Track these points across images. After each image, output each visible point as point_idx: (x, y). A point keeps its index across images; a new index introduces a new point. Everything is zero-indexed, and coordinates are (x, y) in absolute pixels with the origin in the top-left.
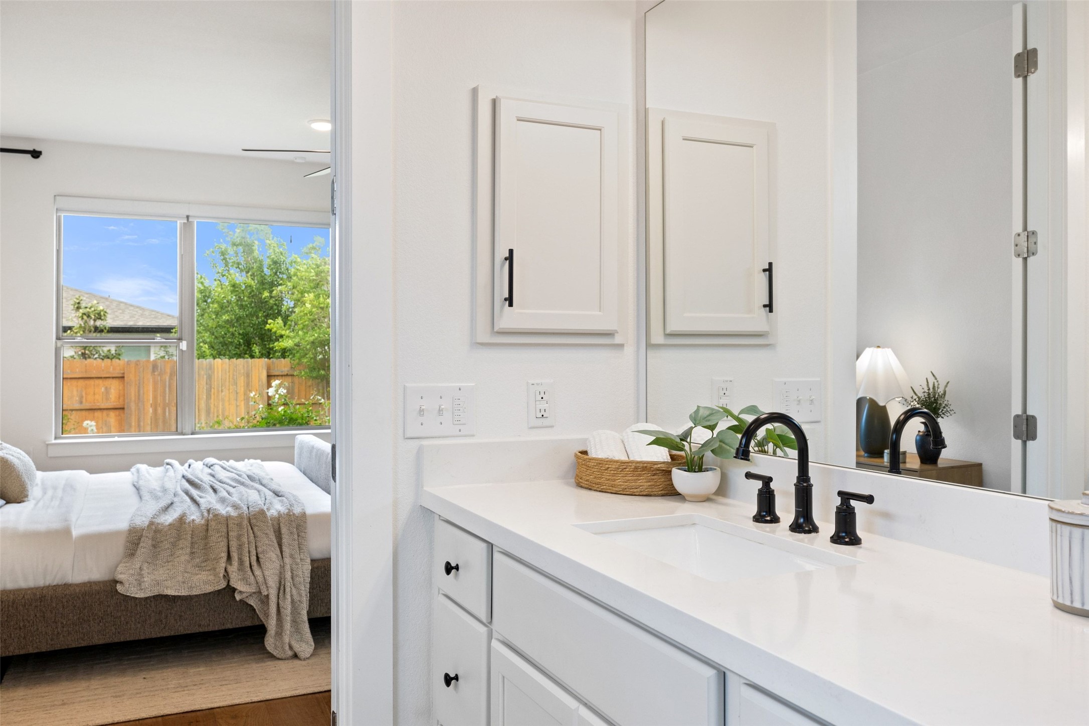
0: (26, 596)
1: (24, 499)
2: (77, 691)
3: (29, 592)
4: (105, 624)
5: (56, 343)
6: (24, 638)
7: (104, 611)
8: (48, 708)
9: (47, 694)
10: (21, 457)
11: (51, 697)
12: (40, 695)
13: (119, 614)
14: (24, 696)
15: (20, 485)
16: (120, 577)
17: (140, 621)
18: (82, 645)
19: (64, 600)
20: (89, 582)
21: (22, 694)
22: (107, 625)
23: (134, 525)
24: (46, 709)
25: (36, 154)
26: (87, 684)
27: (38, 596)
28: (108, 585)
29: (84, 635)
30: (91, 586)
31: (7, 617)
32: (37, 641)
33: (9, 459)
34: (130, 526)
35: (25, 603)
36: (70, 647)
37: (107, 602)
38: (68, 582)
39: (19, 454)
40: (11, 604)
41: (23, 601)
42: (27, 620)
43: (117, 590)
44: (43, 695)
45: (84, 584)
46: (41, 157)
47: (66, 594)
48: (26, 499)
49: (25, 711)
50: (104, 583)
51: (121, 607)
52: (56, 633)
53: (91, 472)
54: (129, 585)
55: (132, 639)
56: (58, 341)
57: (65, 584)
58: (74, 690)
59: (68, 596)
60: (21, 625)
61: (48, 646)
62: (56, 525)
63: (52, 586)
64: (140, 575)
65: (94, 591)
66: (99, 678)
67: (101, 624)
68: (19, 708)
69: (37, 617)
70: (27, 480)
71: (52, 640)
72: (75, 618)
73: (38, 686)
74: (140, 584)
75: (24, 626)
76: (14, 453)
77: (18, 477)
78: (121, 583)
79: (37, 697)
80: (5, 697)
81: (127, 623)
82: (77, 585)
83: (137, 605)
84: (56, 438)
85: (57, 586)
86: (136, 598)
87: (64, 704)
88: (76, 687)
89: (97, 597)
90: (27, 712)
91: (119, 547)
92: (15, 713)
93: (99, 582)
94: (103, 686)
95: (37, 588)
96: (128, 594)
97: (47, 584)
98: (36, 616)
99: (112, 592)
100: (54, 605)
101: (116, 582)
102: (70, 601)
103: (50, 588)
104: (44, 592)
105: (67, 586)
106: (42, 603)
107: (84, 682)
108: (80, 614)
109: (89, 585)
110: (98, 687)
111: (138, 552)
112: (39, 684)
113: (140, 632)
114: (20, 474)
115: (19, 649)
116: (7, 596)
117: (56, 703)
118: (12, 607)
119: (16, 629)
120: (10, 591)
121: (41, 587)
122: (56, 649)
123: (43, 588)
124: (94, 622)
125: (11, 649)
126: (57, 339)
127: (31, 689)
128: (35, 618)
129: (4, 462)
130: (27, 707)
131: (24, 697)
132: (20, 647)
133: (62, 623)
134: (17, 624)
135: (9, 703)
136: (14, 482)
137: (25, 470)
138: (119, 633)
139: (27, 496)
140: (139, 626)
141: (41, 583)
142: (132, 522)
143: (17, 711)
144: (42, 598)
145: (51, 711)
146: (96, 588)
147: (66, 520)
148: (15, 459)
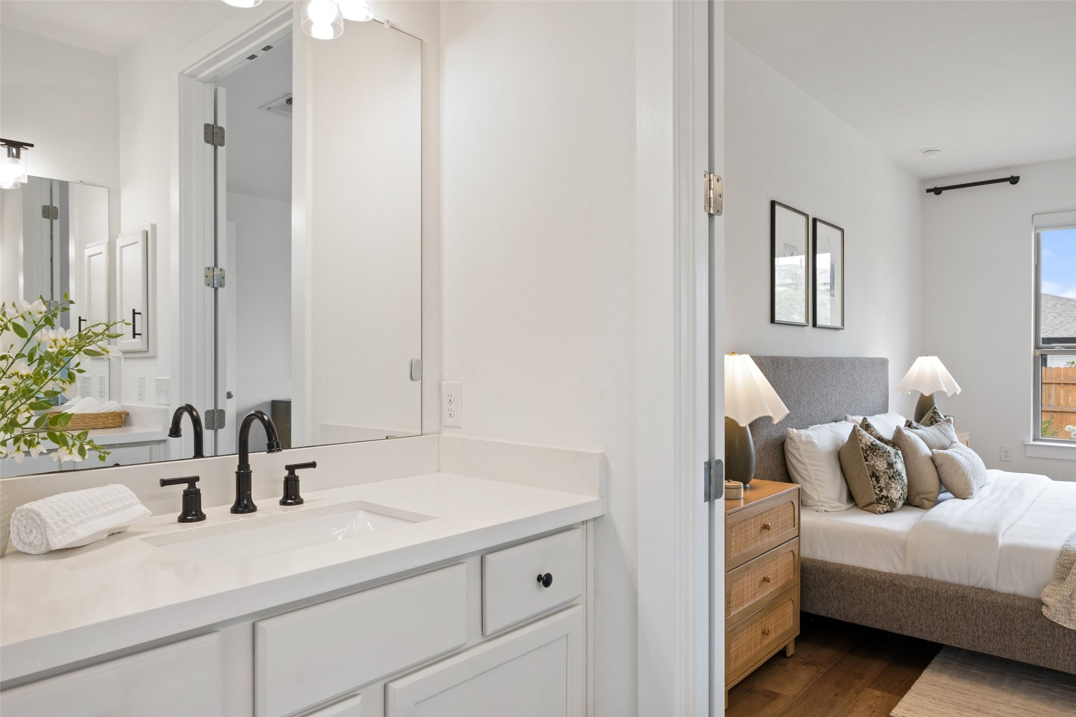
0: (948, 591)
1: (969, 496)
2: (996, 702)
3: (952, 588)
4: (1028, 644)
5: (1034, 351)
6: (947, 630)
7: (1027, 630)
8: (962, 708)
9: (966, 692)
10: (970, 457)
11: (970, 696)
12: (959, 690)
13: (1045, 639)
14: (945, 684)
15: (965, 483)
16: (1046, 599)
17: (1069, 654)
18: (1004, 657)
19: (985, 606)
20: (1014, 595)
21: (944, 682)
22: (1030, 645)
23: (1068, 547)
24: (960, 708)
25: (1014, 180)
26: (1009, 698)
27: (960, 595)
28: (1033, 603)
29: (1006, 647)
30: (1014, 599)
31: (931, 606)
32: (959, 637)
33: (956, 457)
34: (1063, 547)
35: (947, 597)
36: (991, 654)
37: (1031, 621)
38: (992, 589)
39: (968, 454)
40: (934, 594)
41: (945, 595)
42: (949, 614)
43: (1042, 613)
44: (962, 691)
45: (1008, 595)
46: (1020, 181)
47: (988, 601)
48: (971, 496)
49: (941, 701)
50: (1029, 600)
51: (1047, 631)
52: (977, 636)
53: (1054, 477)
54: (1056, 611)
55: (1059, 669)
56: (1037, 350)
57: (989, 590)
58: (993, 699)
59: (989, 603)
60: (944, 617)
61: (970, 646)
62: (984, 529)
63: (976, 588)
64: (1070, 603)
65: (1017, 606)
66: (1024, 696)
67: (1024, 642)
68: (937, 696)
69: (958, 615)
70: (972, 479)
71: (973, 641)
72: (996, 627)
73: (961, 679)
74: (1070, 614)
75: (947, 619)
76: (963, 452)
77: (963, 475)
78: (1047, 606)
79: (956, 691)
80: (929, 679)
81: (1054, 651)
82: (1001, 594)
83: (1065, 635)
84: (1034, 440)
85: (981, 589)
86: (1065, 628)
87: (978, 711)
88: (996, 697)
89: (1020, 613)
90: (942, 703)
91: (1049, 568)
92: (930, 699)
93: (1024, 598)
94: (1024, 707)
95: (960, 586)
96: (1055, 621)
97: (971, 584)
98: (958, 613)
99: (1037, 613)
100: (975, 608)
101: (1042, 604)
102: (991, 608)
103: (973, 590)
104: (966, 592)
105: (990, 592)
106: (963, 603)
107: (1006, 694)
108: (1001, 625)
109: (1012, 598)
110: (1018, 706)
111: (1069, 578)
112: (963, 678)
113: (1069, 666)
114: (966, 472)
115: (942, 638)
116: (932, 586)
117: (971, 705)
118: (936, 597)
119: (939, 619)
120: (936, 582)
121: (965, 586)
122: (978, 651)
123: (966, 588)
124: (1017, 638)
125: (935, 636)
126: (1036, 348)
127: (954, 680)
128: (956, 614)
129: (951, 459)
130: (944, 698)
131: (945, 686)
132: (943, 637)
133: (983, 628)
134: (940, 615)
135: (930, 686)
136: (960, 479)
137: (971, 469)
138: (1044, 658)
139: (971, 494)
140: (1068, 658)
141: (965, 582)
142: (1067, 543)
143: (933, 698)
144: (964, 598)
145: (963, 713)
146: (1020, 604)
147: (995, 526)
148: (963, 458)
